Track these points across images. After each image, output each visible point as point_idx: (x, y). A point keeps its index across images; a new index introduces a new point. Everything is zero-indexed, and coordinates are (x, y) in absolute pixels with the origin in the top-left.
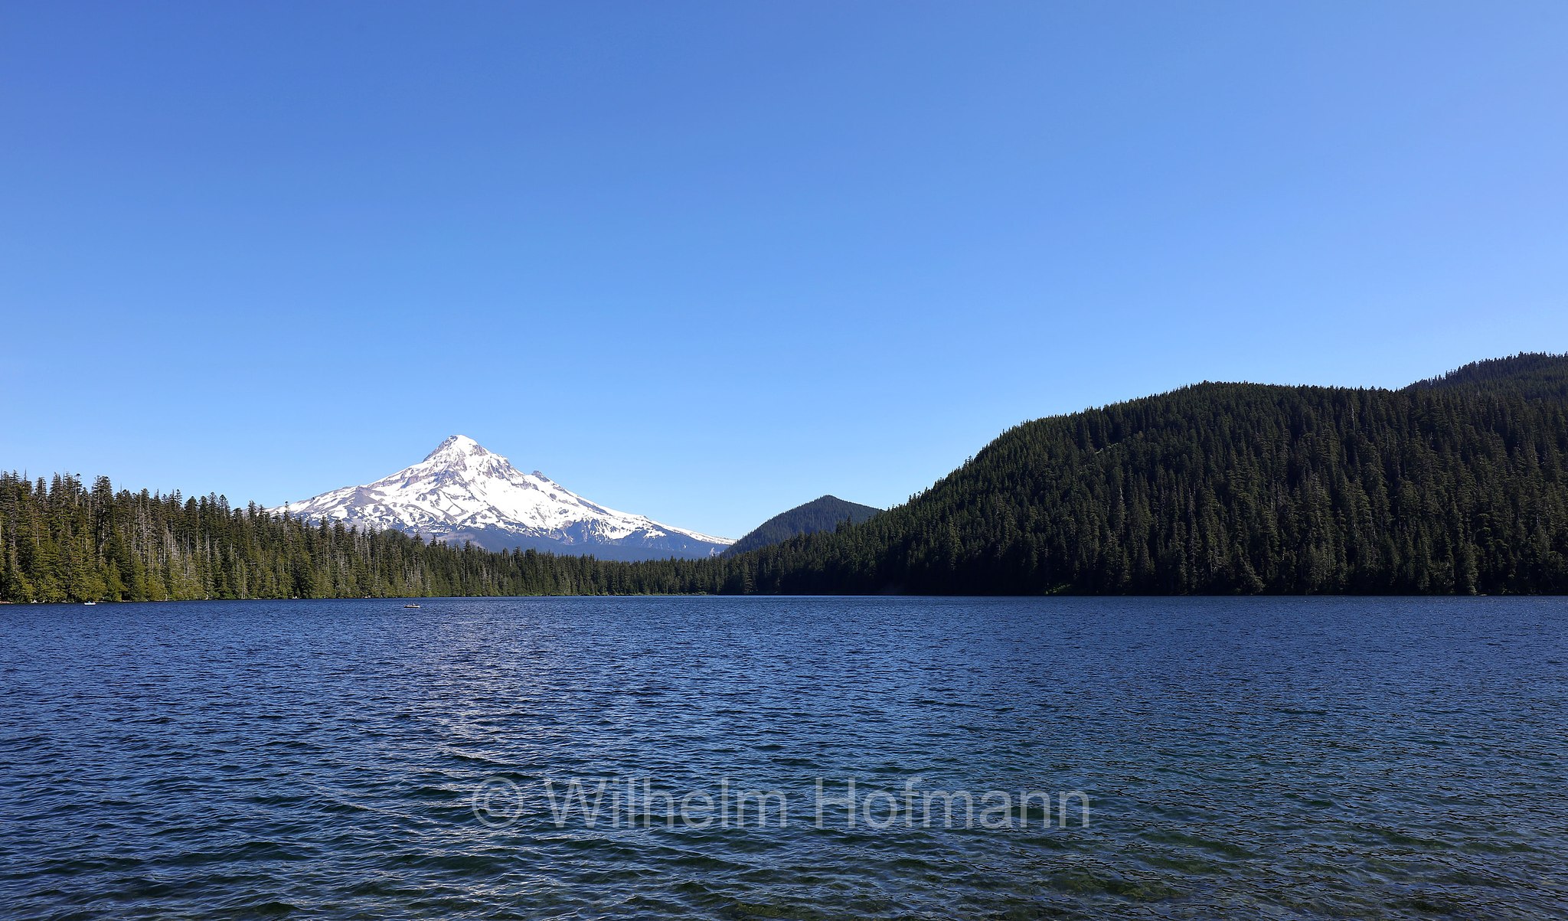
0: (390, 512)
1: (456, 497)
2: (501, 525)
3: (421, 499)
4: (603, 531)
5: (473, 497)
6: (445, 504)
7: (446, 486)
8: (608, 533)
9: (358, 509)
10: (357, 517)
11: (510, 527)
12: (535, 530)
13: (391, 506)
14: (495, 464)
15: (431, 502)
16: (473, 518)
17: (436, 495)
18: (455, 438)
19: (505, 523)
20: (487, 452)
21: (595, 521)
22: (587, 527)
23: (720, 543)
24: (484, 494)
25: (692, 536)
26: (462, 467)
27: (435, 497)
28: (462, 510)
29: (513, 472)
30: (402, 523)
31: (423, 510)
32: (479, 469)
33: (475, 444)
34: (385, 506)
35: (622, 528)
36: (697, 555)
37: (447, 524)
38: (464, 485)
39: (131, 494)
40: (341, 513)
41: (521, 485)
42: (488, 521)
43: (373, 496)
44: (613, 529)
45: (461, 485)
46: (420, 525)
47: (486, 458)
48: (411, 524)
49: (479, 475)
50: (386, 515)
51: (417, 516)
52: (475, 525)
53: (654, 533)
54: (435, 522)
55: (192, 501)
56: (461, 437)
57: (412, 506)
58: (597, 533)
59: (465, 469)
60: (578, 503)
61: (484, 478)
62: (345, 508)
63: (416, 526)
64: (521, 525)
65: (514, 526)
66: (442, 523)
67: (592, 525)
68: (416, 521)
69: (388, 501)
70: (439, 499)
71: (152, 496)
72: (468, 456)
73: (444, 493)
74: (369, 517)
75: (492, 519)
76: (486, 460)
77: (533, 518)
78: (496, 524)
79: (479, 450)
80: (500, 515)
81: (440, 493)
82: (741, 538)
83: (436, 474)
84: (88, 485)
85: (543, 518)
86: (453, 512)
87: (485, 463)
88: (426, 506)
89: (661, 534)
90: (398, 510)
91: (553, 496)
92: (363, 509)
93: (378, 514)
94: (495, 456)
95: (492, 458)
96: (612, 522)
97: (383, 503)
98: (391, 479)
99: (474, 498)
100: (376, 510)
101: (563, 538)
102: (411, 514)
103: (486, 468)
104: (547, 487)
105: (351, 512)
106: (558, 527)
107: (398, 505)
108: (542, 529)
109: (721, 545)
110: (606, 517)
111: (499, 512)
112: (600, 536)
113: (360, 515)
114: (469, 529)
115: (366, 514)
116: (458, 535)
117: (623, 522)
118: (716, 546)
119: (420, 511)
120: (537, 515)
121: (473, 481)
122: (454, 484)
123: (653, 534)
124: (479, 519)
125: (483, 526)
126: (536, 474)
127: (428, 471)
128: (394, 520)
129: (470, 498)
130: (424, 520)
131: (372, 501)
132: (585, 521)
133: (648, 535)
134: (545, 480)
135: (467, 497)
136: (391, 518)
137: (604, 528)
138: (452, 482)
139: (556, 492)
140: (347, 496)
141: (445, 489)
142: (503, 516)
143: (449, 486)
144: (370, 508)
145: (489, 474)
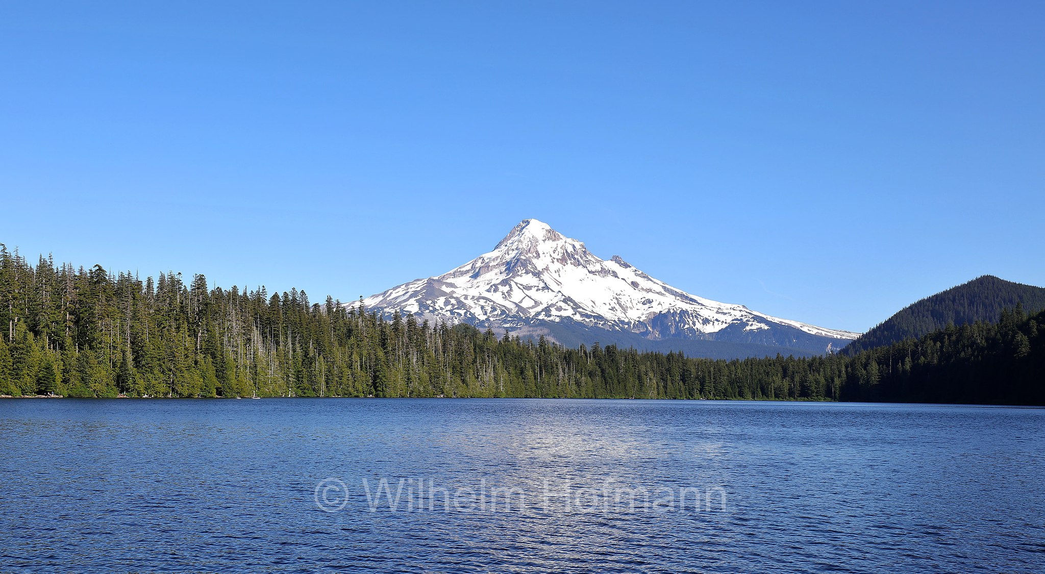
0: (461, 305)
1: (529, 288)
2: (578, 317)
3: (492, 290)
4: (694, 324)
5: (546, 287)
6: (517, 295)
7: (518, 275)
8: (699, 326)
9: (429, 302)
10: (428, 311)
11: (588, 320)
12: (616, 324)
13: (462, 299)
14: (570, 249)
15: (503, 294)
16: (547, 310)
17: (508, 286)
18: (528, 223)
19: (582, 315)
20: (562, 236)
21: (684, 313)
22: (675, 319)
23: (839, 337)
24: (559, 283)
25: (801, 328)
26: (534, 254)
27: (507, 288)
28: (536, 302)
29: (590, 258)
30: (473, 317)
31: (494, 302)
32: (553, 255)
33: (548, 227)
34: (457, 299)
35: (717, 320)
36: (811, 352)
37: (520, 317)
38: (537, 274)
39: (223, 291)
40: (413, 307)
41: (598, 272)
42: (564, 314)
43: (444, 288)
44: (706, 321)
45: (534, 274)
46: (492, 319)
47: (560, 243)
48: (482, 318)
49: (553, 262)
50: (458, 308)
51: (489, 309)
52: (550, 319)
53: (756, 326)
54: (508, 316)
55: (276, 296)
56: (533, 222)
57: (484, 298)
58: (687, 326)
59: (538, 256)
60: (663, 292)
61: (558, 265)
62: (417, 301)
63: (487, 319)
64: (599, 317)
65: (592, 319)
66: (514, 316)
67: (681, 317)
68: (488, 314)
69: (459, 293)
70: (511, 290)
71: (241, 293)
72: (541, 242)
73: (516, 283)
74: (440, 311)
75: (568, 312)
76: (559, 246)
77: (613, 309)
78: (572, 316)
79: (552, 235)
80: (576, 307)
81: (512, 283)
82: (868, 331)
83: (508, 263)
84: (188, 283)
85: (624, 309)
86: (527, 304)
87: (559, 249)
88: (497, 298)
89: (765, 327)
90: (469, 302)
91: (634, 285)
92: (434, 303)
93: (449, 307)
94: (569, 240)
95: (567, 243)
96: (705, 313)
97: (455, 295)
98: (462, 270)
99: (548, 288)
100: (447, 303)
101: (646, 333)
102: (482, 307)
103: (560, 255)
104: (628, 274)
105: (422, 305)
106: (641, 320)
107: (469, 298)
108: (623, 322)
109: (841, 340)
110: (697, 307)
111: (575, 304)
112: (691, 330)
113: (431, 308)
114: (543, 323)
115: (437, 307)
116: (531, 329)
117: (718, 312)
118: (835, 341)
119: (492, 303)
120: (617, 307)
121: (547, 269)
122: (527, 273)
123: (754, 327)
124: (554, 312)
125: (557, 320)
126: (616, 259)
127: (499, 260)
128: (465, 313)
129: (543, 289)
130: (496, 313)
131: (444, 294)
132: (672, 311)
133: (748, 328)
134: (626, 266)
135: (540, 288)
136: (462, 312)
137: (695, 320)
138: (524, 271)
139: (639, 280)
140: (419, 289)
141: (517, 279)
142: (580, 307)
143: (521, 276)
144: (441, 301)
145: (563, 260)
